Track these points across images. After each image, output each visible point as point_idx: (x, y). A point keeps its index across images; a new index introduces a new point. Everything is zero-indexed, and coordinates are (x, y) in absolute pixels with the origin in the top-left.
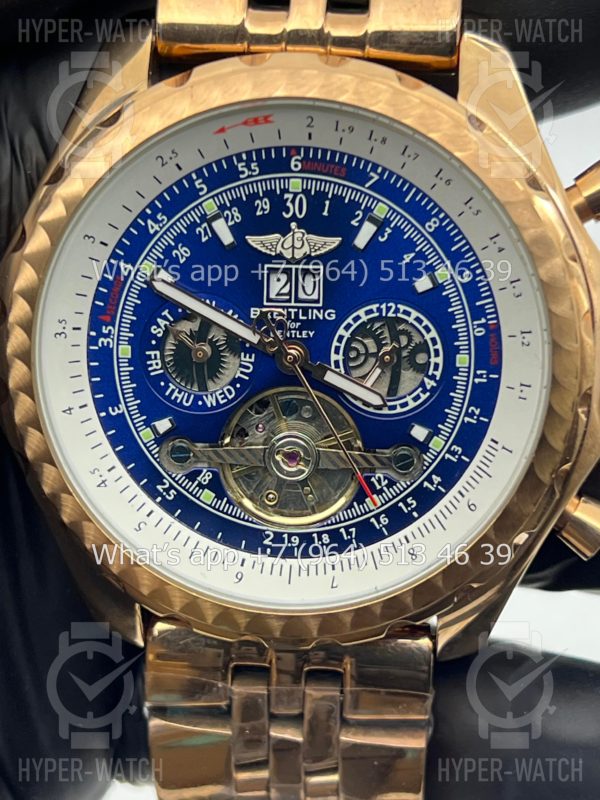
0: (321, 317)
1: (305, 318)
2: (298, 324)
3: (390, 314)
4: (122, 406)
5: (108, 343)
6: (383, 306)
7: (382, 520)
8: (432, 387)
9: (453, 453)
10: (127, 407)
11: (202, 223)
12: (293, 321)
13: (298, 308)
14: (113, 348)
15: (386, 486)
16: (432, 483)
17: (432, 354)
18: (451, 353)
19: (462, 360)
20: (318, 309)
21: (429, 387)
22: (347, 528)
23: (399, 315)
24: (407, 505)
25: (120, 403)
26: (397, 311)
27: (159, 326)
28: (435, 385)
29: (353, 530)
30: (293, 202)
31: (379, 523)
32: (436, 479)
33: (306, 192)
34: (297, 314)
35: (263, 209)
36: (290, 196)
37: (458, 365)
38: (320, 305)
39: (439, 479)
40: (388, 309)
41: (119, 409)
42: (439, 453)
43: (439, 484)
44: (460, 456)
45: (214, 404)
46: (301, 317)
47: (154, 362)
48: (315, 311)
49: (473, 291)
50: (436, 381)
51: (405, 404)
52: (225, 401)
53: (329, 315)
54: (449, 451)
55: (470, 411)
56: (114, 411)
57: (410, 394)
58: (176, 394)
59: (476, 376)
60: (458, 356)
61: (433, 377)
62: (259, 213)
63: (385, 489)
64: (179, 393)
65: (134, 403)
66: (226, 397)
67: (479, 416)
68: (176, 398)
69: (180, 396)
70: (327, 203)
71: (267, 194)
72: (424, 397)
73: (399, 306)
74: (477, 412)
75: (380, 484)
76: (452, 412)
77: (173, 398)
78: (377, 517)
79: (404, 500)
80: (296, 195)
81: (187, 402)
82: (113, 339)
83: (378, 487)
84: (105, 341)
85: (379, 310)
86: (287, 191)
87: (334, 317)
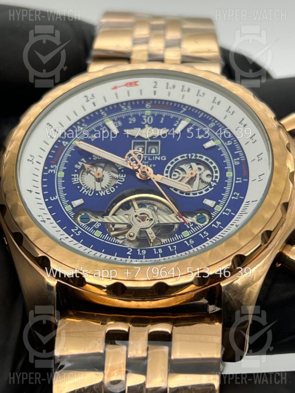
0: (159, 159)
1: (151, 160)
2: (148, 162)
3: (193, 158)
4: (57, 197)
5: (53, 172)
6: (190, 155)
7: (190, 242)
8: (215, 185)
9: (227, 212)
10: (59, 197)
11: (103, 127)
12: (145, 161)
13: (148, 156)
14: (55, 174)
15: (192, 226)
16: (216, 225)
17: (214, 172)
18: (223, 172)
19: (229, 174)
20: (158, 156)
21: (213, 185)
22: (172, 246)
23: (198, 158)
24: (204, 235)
25: (56, 195)
26: (196, 156)
27: (79, 165)
28: (216, 184)
29: (175, 246)
30: (147, 118)
31: (189, 243)
32: (219, 223)
33: (153, 115)
34: (147, 158)
35: (132, 121)
36: (145, 117)
37: (227, 176)
38: (159, 154)
39: (220, 223)
40: (192, 156)
41: (55, 197)
42: (219, 212)
43: (220, 225)
44: (230, 213)
45: (104, 194)
46: (149, 159)
47: (75, 179)
48: (156, 157)
49: (232, 148)
50: (216, 183)
51: (202, 192)
52: (110, 193)
53: (163, 158)
54: (224, 211)
55: (234, 194)
56: (52, 198)
57: (203, 188)
58: (85, 191)
59: (236, 180)
60: (227, 173)
61: (215, 181)
62: (130, 123)
63: (192, 228)
64: (87, 190)
65: (63, 195)
66: (110, 192)
67: (239, 196)
68: (85, 193)
69: (87, 192)
70: (162, 119)
71: (134, 116)
72: (210, 189)
73: (197, 155)
74: (238, 195)
75: (189, 226)
76: (225, 195)
77: (83, 193)
78: (188, 240)
79: (202, 233)
80: (147, 116)
81: (90, 194)
82: (56, 170)
83: (188, 227)
84: (52, 171)
85: (188, 156)
86: (144, 115)
87: (165, 159)
